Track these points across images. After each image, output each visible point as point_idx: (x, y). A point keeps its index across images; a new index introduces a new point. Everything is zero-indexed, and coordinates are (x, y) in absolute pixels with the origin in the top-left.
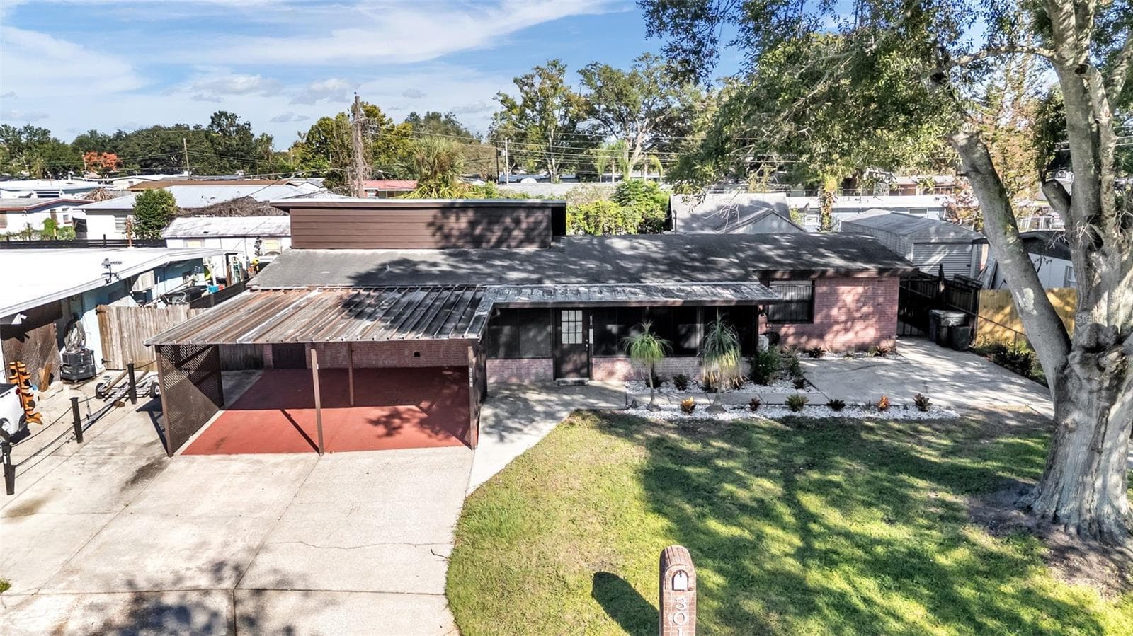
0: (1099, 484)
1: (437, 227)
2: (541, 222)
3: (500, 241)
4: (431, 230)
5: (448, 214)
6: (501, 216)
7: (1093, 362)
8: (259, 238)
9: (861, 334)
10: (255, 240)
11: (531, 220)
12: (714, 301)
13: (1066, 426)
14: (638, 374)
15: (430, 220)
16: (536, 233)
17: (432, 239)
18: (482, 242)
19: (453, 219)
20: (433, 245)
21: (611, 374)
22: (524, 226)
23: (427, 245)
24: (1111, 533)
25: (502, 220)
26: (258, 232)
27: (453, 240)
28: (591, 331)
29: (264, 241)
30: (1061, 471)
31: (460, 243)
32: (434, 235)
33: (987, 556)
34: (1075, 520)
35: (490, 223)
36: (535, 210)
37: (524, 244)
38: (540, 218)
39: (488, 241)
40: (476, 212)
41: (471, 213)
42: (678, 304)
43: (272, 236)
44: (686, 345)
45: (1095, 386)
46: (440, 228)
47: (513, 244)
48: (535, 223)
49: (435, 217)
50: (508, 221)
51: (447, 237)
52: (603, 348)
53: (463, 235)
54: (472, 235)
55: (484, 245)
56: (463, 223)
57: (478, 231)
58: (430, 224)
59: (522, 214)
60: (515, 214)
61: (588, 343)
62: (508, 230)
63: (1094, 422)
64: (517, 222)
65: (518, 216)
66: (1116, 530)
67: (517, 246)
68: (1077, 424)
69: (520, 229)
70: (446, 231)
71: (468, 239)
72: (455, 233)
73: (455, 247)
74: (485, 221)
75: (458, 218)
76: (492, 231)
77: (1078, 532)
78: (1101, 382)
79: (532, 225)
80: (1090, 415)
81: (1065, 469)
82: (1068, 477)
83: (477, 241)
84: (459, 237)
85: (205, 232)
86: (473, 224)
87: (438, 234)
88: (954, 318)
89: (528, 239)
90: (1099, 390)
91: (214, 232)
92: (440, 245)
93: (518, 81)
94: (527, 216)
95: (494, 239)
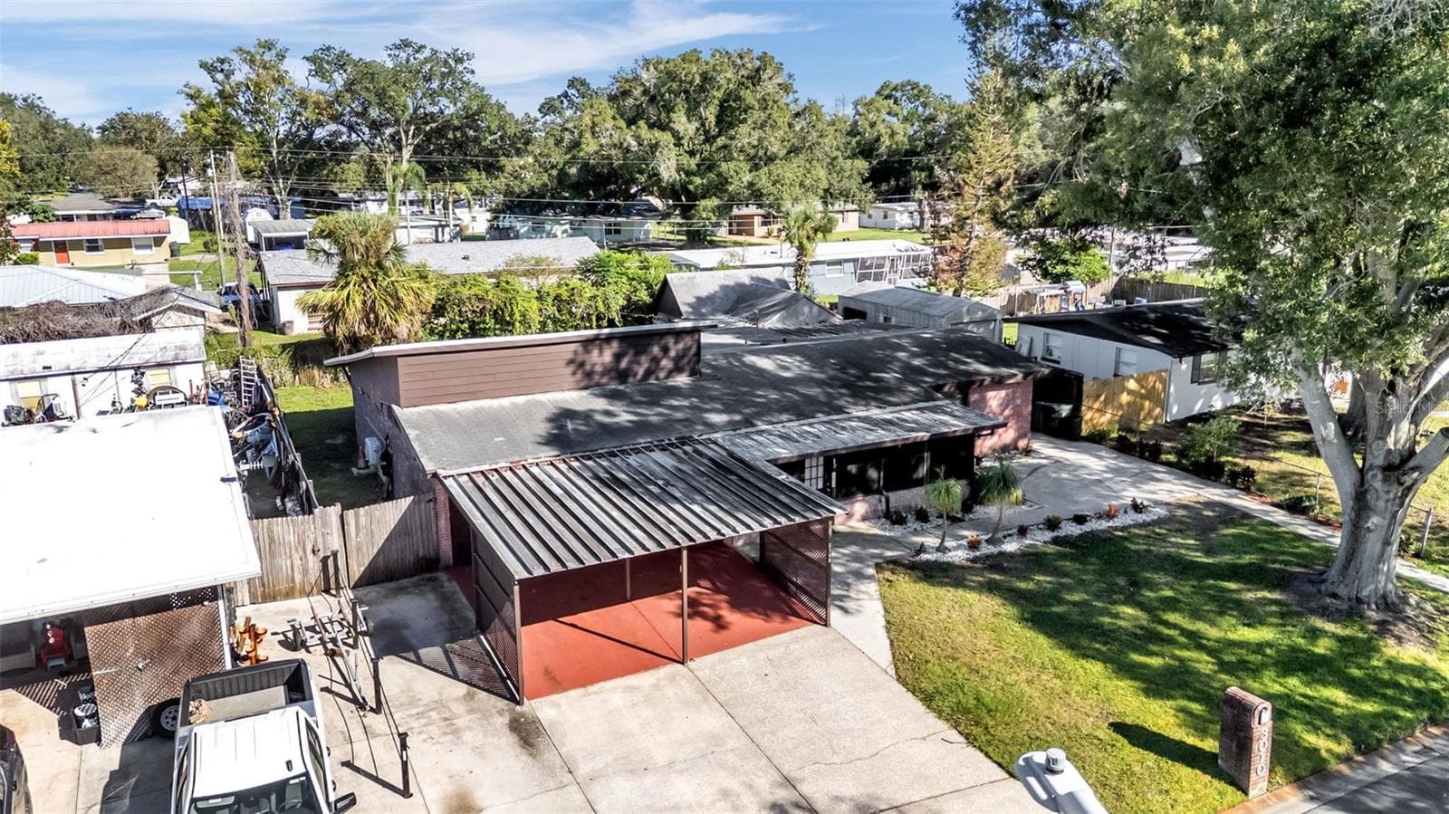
0: (1385, 568)
1: (578, 364)
2: (690, 348)
3: (648, 374)
4: (571, 368)
5: (590, 348)
6: (649, 345)
7: (1393, 478)
8: (139, 370)
9: (1004, 436)
10: (132, 372)
11: (681, 346)
12: (955, 431)
13: (1368, 528)
14: (875, 511)
15: (570, 356)
16: (686, 360)
17: (572, 379)
18: (628, 376)
19: (595, 352)
20: (573, 386)
21: (849, 516)
22: (673, 353)
23: (567, 386)
24: (1393, 604)
25: (649, 350)
26: (136, 361)
27: (596, 377)
28: (834, 474)
29: (148, 373)
30: (1361, 563)
31: (604, 380)
32: (574, 373)
33: (1342, 640)
34: (1373, 600)
35: (638, 354)
36: (684, 335)
37: (674, 374)
38: (690, 343)
39: (635, 375)
40: (621, 343)
41: (615, 344)
42: (925, 439)
43: (160, 365)
44: (915, 476)
45: (1392, 496)
46: (582, 365)
47: (662, 375)
48: (684, 349)
49: (576, 352)
50: (656, 350)
51: (589, 375)
52: (844, 491)
53: (606, 371)
54: (617, 370)
55: (631, 379)
56: (607, 356)
57: (624, 364)
58: (571, 362)
59: (671, 341)
60: (663, 342)
61: (830, 487)
62: (656, 360)
63: (1386, 522)
64: (665, 350)
65: (667, 344)
66: (1396, 600)
67: (667, 377)
68: (1376, 526)
69: (668, 357)
70: (588, 367)
71: (613, 374)
72: (598, 368)
73: (598, 385)
74: (631, 352)
75: (601, 353)
76: (639, 363)
77: (1377, 607)
78: (1396, 494)
79: (681, 354)
80: (1384, 518)
81: (1364, 561)
82: (1366, 567)
83: (623, 376)
84: (603, 374)
85: (45, 368)
86: (618, 357)
87: (580, 372)
88: (1065, 410)
89: (677, 369)
90: (1394, 499)
91: (62, 367)
92: (582, 384)
93: (209, 68)
94: (676, 342)
95: (641, 371)
